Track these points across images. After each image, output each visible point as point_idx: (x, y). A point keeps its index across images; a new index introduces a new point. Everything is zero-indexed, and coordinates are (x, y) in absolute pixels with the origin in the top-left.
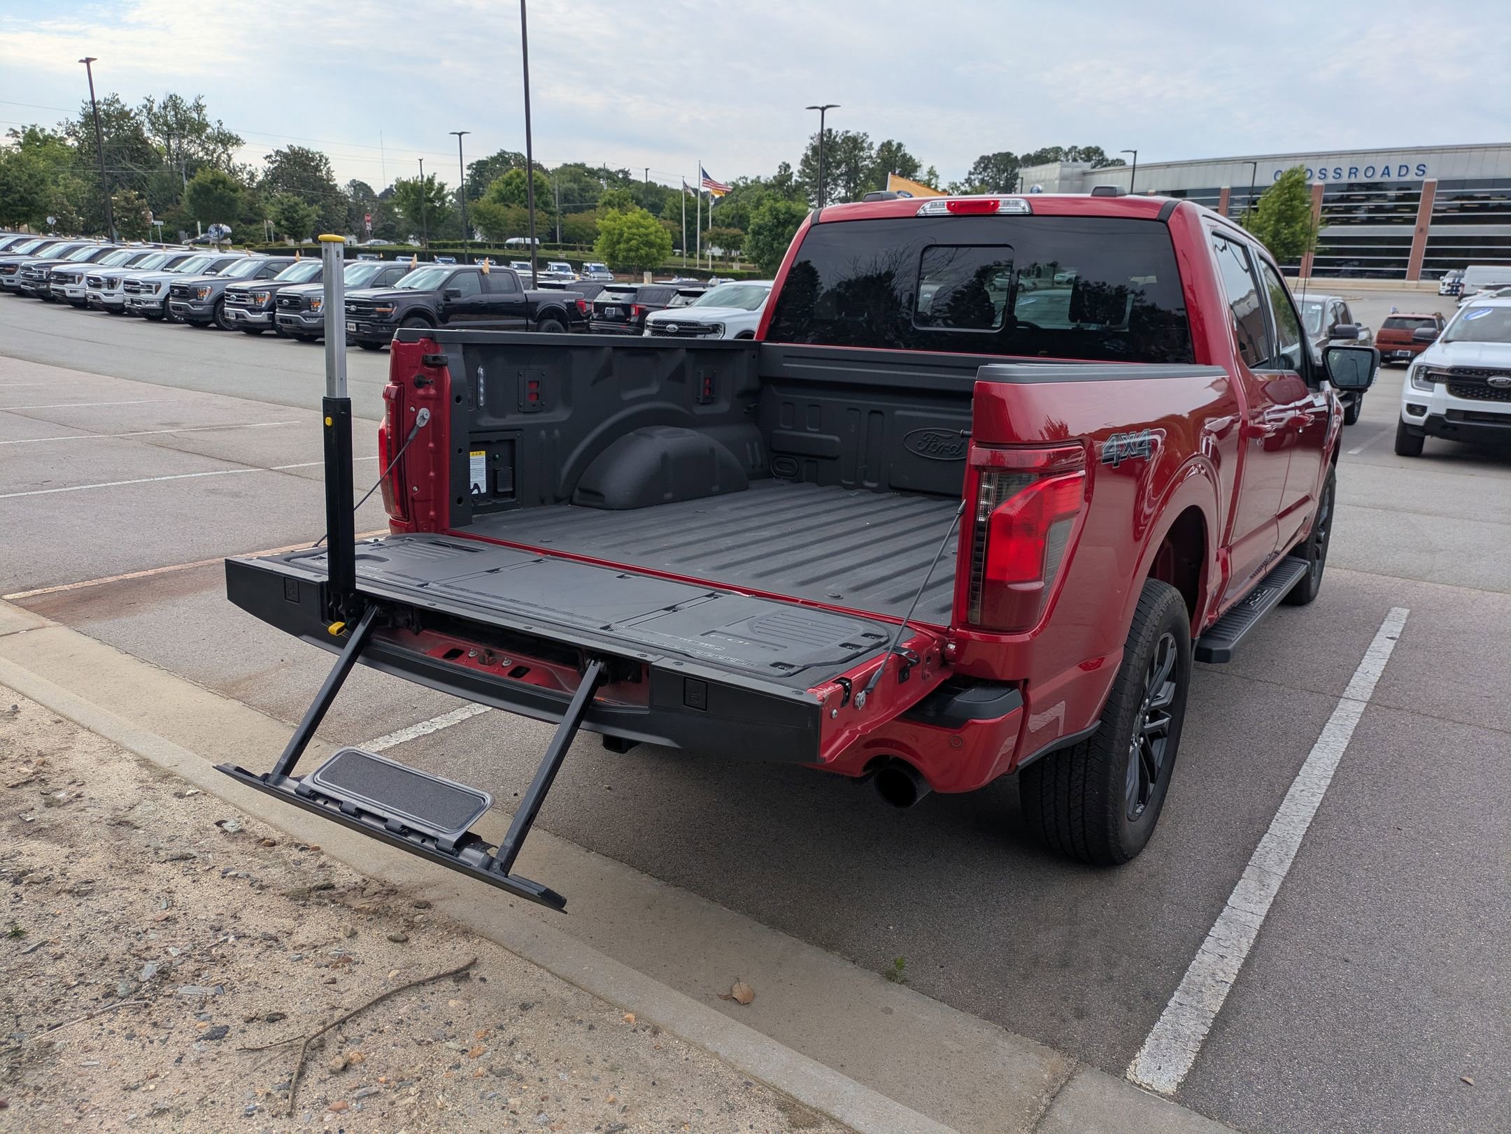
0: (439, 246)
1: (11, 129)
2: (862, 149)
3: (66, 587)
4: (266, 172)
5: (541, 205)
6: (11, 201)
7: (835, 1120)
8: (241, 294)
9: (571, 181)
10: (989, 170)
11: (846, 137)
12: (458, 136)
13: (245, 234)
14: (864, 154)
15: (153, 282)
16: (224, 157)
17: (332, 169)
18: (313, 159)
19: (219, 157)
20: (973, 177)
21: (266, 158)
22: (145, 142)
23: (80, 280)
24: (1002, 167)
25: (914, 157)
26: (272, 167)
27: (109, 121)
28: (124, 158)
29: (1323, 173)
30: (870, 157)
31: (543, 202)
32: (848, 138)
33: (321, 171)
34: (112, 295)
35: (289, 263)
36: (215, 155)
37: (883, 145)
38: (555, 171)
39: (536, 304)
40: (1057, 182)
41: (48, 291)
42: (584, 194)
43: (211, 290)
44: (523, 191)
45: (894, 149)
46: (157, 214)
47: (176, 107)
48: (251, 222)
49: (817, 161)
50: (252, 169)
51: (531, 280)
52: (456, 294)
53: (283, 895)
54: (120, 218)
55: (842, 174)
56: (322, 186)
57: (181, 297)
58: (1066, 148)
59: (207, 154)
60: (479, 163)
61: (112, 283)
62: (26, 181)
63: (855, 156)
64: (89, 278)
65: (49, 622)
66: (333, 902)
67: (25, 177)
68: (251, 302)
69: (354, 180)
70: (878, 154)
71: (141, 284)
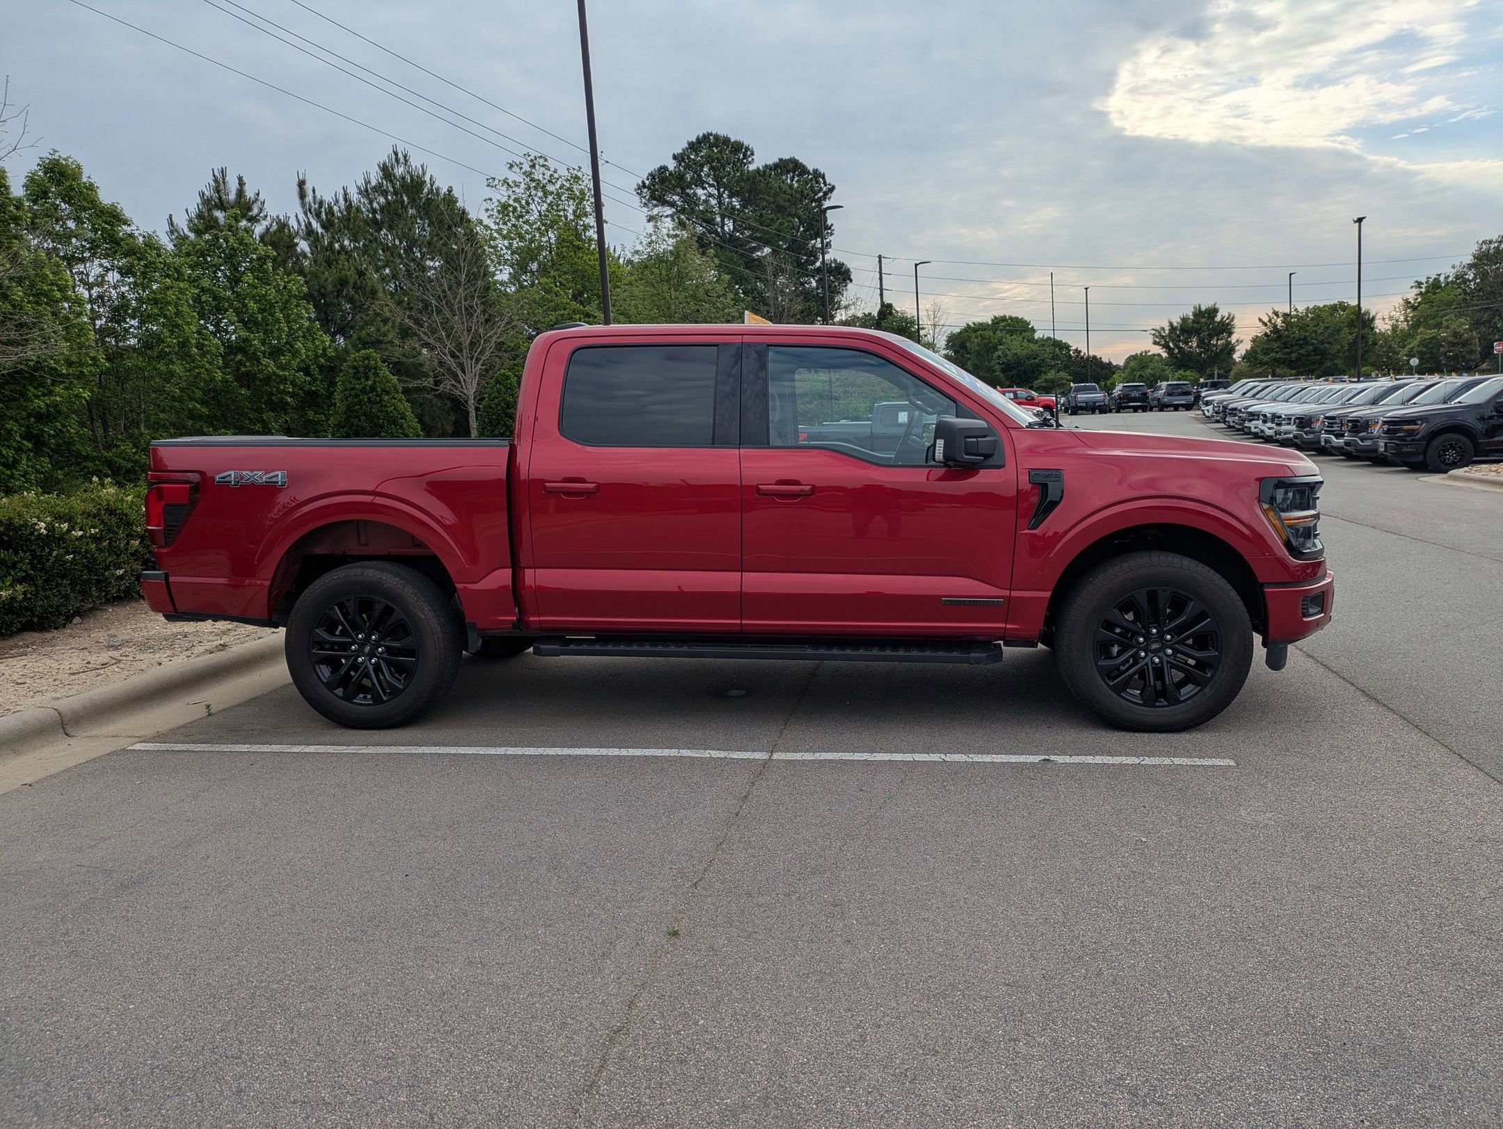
71: (1283, 416)
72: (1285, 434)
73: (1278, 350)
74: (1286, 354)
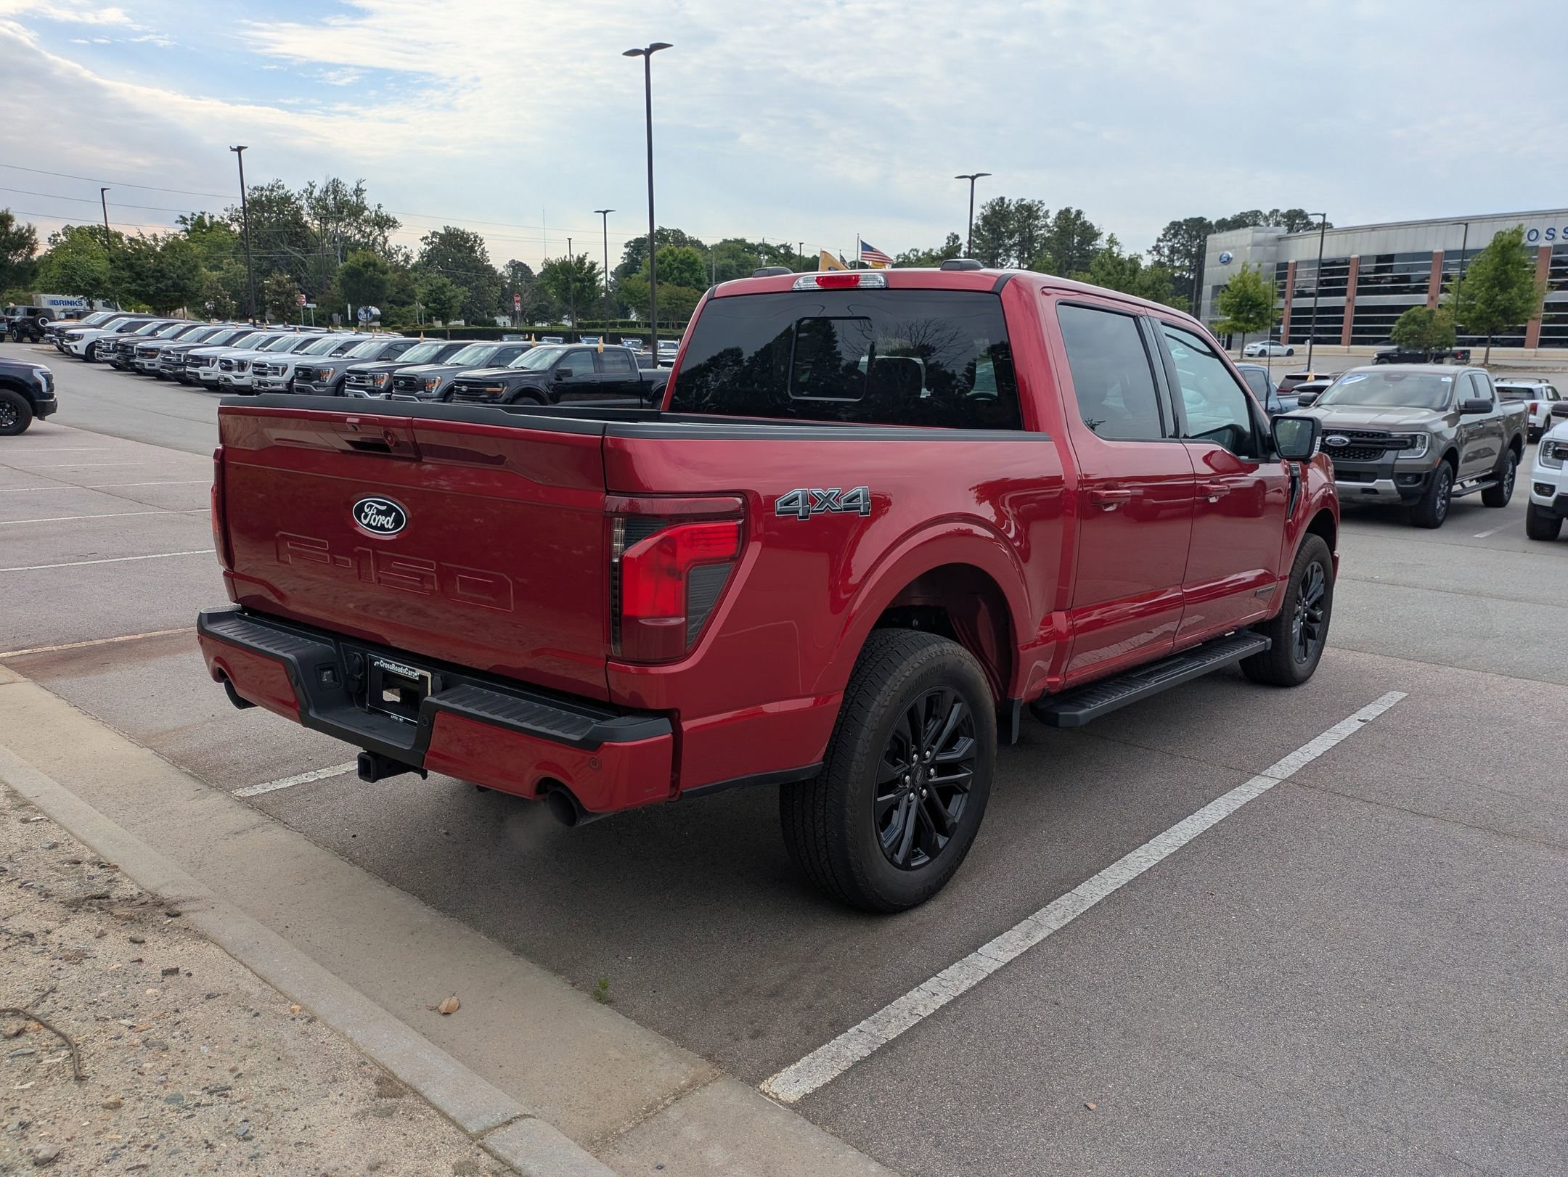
0: (588, 326)
1: (181, 217)
2: (1037, 218)
3: (54, 648)
4: (422, 254)
5: (694, 283)
6: (164, 288)
7: (417, 1093)
8: (362, 376)
9: (729, 257)
10: (1180, 237)
11: (1020, 205)
12: (602, 214)
13: (398, 316)
14: (1040, 223)
15: (280, 364)
16: (380, 239)
17: (486, 250)
18: (467, 240)
19: (375, 239)
20: (1161, 244)
21: (422, 240)
22: (304, 226)
23: (214, 362)
24: (1194, 233)
25: (1094, 224)
26: (428, 248)
27: (271, 207)
28: (282, 242)
29: (1551, 233)
30: (1046, 225)
31: (696, 280)
32: (1022, 206)
33: (475, 252)
34: (242, 377)
35: (413, 344)
36: (371, 238)
37: (1061, 213)
38: (715, 247)
39: (651, 383)
40: (1249, 248)
41: (183, 374)
42: (742, 270)
43: (334, 372)
44: (676, 268)
45: (1073, 216)
46: (311, 297)
47: (335, 192)
48: (404, 304)
49: (988, 231)
50: (408, 251)
51: (651, 358)
52: (568, 373)
53: (61, 902)
54: (271, 302)
55: (1015, 245)
56: (476, 267)
57: (304, 379)
58: (1266, 212)
59: (363, 237)
60: (637, 240)
61: (242, 365)
62: (179, 267)
63: (1029, 225)
64: (221, 361)
65: (22, 679)
66: (101, 909)
67: (178, 263)
68: (370, 383)
69: (513, 261)
70: (1056, 222)
71: (268, 365)
72: (273, 385)
73: (130, 280)
74: (140, 285)
